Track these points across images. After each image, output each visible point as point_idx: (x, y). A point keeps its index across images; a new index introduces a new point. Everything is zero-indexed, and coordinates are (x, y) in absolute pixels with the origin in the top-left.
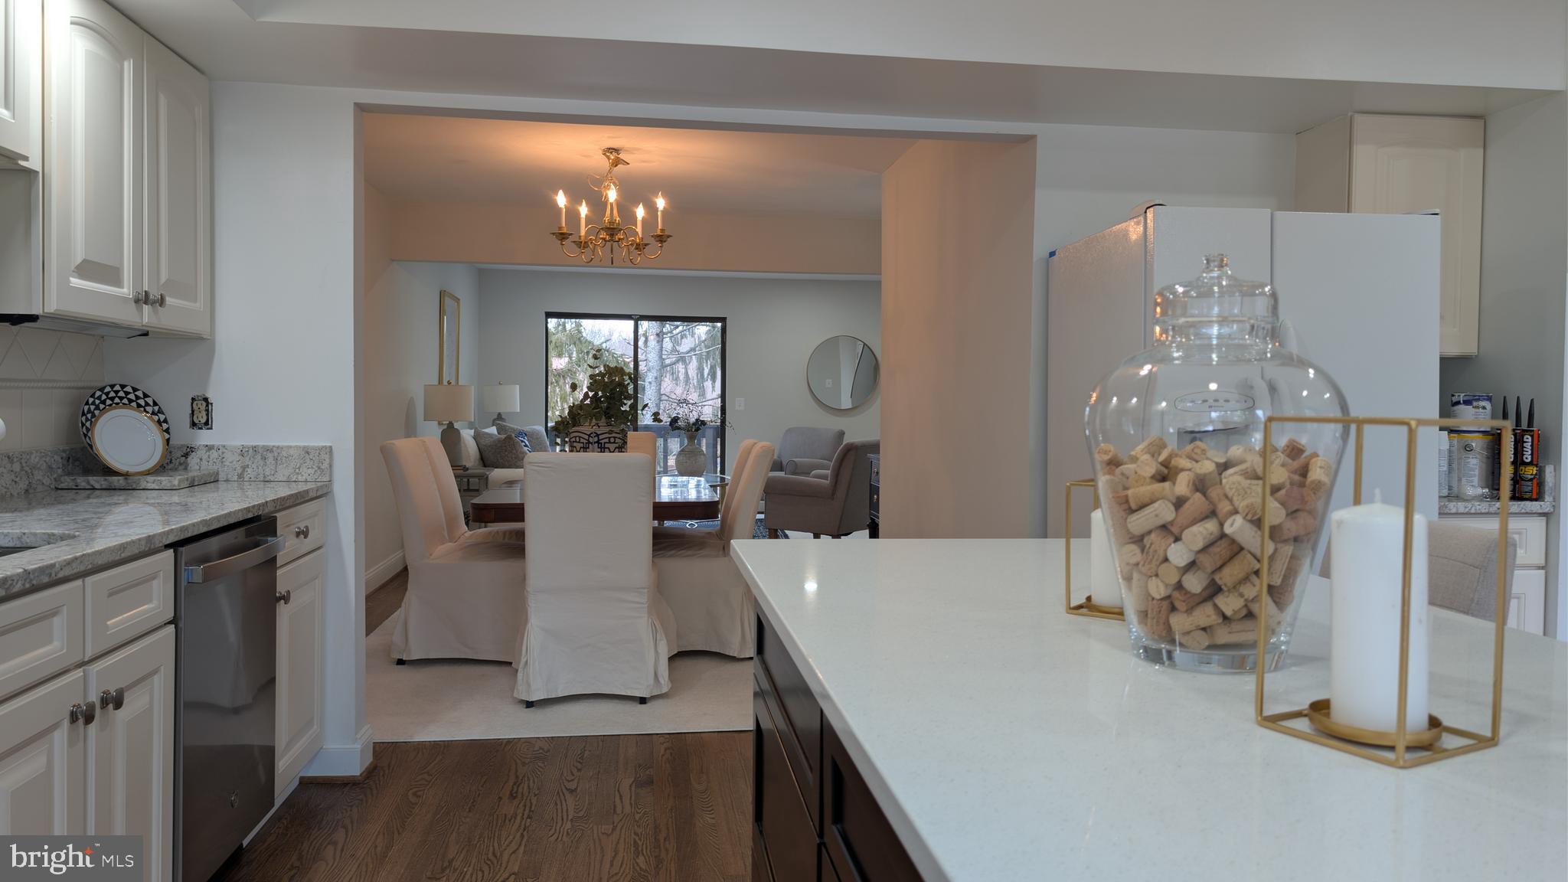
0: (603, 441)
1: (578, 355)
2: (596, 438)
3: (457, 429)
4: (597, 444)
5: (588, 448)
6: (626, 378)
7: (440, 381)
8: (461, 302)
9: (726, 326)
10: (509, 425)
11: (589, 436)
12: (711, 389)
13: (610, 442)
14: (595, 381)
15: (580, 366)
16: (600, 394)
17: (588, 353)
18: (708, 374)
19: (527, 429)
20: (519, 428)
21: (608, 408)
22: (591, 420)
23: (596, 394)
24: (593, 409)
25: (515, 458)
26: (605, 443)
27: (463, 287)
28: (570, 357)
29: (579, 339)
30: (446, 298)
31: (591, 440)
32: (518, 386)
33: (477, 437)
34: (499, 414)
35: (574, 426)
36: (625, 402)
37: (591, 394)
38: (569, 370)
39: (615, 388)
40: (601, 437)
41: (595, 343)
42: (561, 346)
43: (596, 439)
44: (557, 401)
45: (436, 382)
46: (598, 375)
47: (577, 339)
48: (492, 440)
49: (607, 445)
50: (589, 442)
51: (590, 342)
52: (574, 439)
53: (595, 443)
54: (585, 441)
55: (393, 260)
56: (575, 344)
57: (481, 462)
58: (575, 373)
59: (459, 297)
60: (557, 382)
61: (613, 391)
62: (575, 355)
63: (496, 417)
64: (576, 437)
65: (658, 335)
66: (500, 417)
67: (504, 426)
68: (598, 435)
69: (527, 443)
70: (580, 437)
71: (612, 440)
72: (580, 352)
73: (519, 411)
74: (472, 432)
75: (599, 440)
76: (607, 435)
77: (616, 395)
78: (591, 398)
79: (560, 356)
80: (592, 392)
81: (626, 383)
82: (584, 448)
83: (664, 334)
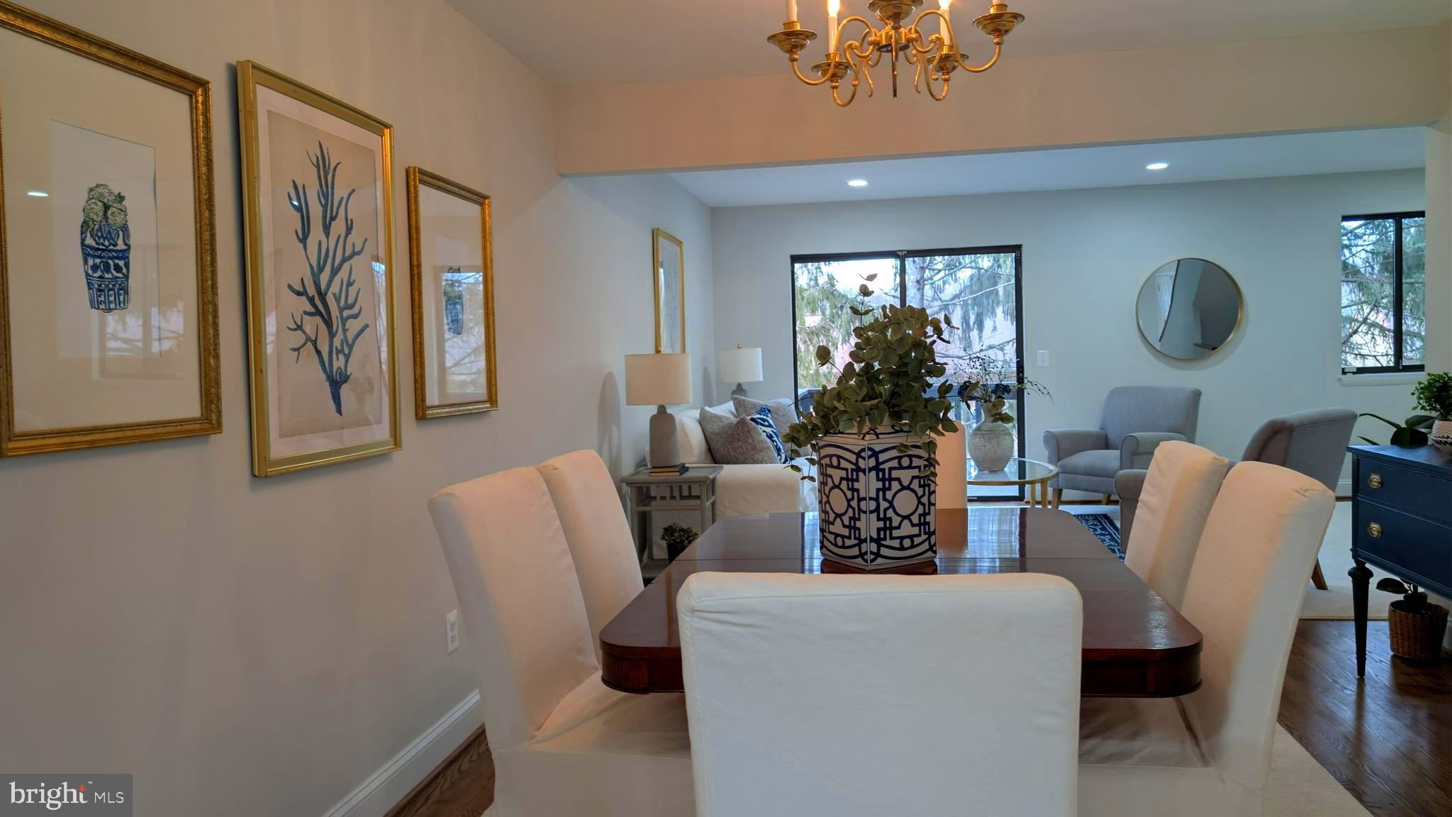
0: (886, 466)
1: (831, 310)
2: (873, 459)
3: (670, 414)
4: (874, 473)
5: (857, 480)
6: (930, 330)
7: (658, 351)
8: (684, 245)
9: (1021, 257)
10: (749, 399)
11: (858, 455)
12: (978, 340)
13: (901, 467)
14: (868, 340)
15: (833, 322)
16: (877, 366)
17: (842, 307)
18: (974, 323)
19: (770, 403)
20: (761, 402)
21: (894, 394)
22: (861, 424)
23: (869, 366)
24: (863, 400)
25: (752, 449)
26: (891, 469)
27: (689, 230)
28: (824, 314)
29: (832, 293)
30: (661, 239)
31: (862, 464)
32: (760, 349)
33: (703, 421)
34: (739, 385)
35: (826, 433)
36: (929, 380)
37: (857, 367)
38: (823, 327)
39: (908, 354)
40: (882, 457)
41: (849, 297)
42: (814, 302)
43: (872, 462)
44: (811, 361)
45: (651, 350)
46: (872, 327)
47: (830, 292)
48: (722, 424)
49: (895, 474)
50: (858, 469)
51: (844, 296)
52: (827, 461)
53: (870, 469)
54: (850, 466)
55: (562, 176)
56: (828, 298)
57: (709, 455)
58: (829, 330)
59: (682, 240)
60: (810, 340)
61: (903, 361)
62: (828, 312)
63: (735, 388)
64: (831, 456)
65: (918, 282)
66: (740, 389)
67: (744, 401)
68: (875, 454)
69: (771, 422)
70: (839, 457)
71: (905, 462)
72: (834, 306)
73: (762, 379)
74: (696, 413)
75: (878, 463)
76: (894, 453)
77: (910, 368)
78: (858, 375)
79: (813, 312)
80: (858, 362)
81: (929, 341)
82: (847, 479)
83: (925, 280)
